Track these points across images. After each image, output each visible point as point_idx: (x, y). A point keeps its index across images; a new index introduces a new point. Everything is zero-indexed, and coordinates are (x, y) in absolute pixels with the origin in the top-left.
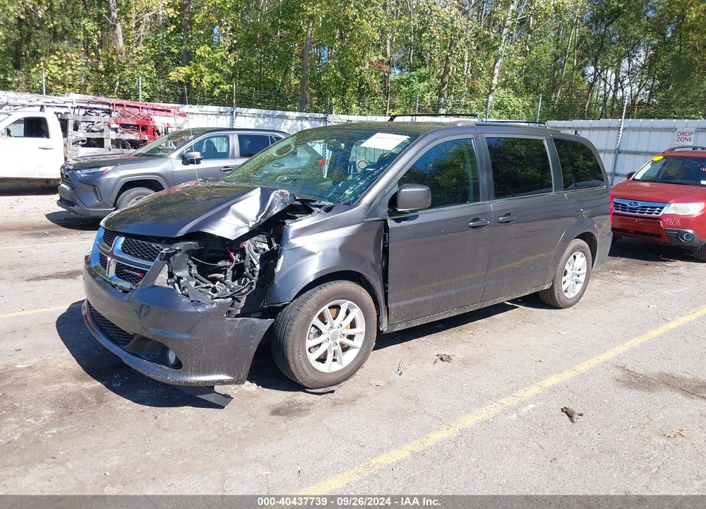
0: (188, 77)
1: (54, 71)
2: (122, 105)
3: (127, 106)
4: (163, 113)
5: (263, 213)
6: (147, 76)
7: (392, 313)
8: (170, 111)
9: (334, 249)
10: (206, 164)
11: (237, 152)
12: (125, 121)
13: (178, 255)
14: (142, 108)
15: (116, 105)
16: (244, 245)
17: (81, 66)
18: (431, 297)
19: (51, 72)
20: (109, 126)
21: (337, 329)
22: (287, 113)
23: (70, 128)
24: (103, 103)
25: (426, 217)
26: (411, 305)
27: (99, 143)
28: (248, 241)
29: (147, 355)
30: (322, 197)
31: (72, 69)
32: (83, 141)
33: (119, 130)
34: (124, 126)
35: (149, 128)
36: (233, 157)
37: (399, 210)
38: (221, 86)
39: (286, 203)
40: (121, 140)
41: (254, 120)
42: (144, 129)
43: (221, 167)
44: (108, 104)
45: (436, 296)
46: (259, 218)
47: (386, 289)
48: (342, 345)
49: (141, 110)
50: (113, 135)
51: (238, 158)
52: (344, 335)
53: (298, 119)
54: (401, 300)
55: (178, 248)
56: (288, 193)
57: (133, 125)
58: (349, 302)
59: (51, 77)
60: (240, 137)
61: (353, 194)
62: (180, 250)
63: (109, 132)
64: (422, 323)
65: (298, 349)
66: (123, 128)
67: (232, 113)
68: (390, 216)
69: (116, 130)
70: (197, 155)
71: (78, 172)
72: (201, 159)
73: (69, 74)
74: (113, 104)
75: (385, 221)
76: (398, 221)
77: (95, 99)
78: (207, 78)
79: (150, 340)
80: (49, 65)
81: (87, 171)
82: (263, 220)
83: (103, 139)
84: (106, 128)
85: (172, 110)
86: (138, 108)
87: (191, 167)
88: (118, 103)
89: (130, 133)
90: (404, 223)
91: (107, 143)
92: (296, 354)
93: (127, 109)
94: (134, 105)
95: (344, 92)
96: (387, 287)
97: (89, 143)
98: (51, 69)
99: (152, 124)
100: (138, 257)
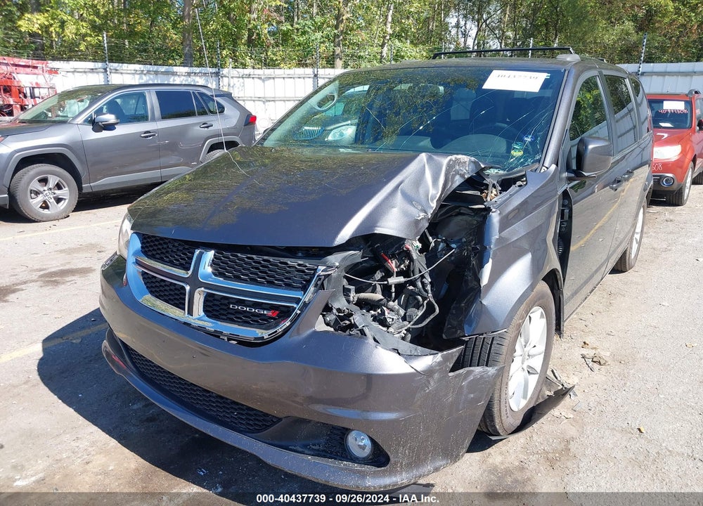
0: (45, 27)
4: (28, 70)
8: (36, 68)
10: (122, 130)
11: (157, 113)
22: (176, 69)
29: (305, 446)
35: (13, 89)
36: (154, 119)
38: (89, 39)
41: (137, 76)
42: (7, 90)
43: (141, 133)
51: (158, 120)
53: (189, 74)
55: (337, 264)
60: (158, 93)
62: (338, 267)
67: (105, 69)
70: (111, 118)
72: (117, 124)
79: (310, 421)
85: (39, 67)
87: (105, 134)
95: (235, 44)
99: (15, 84)
100: (261, 284)
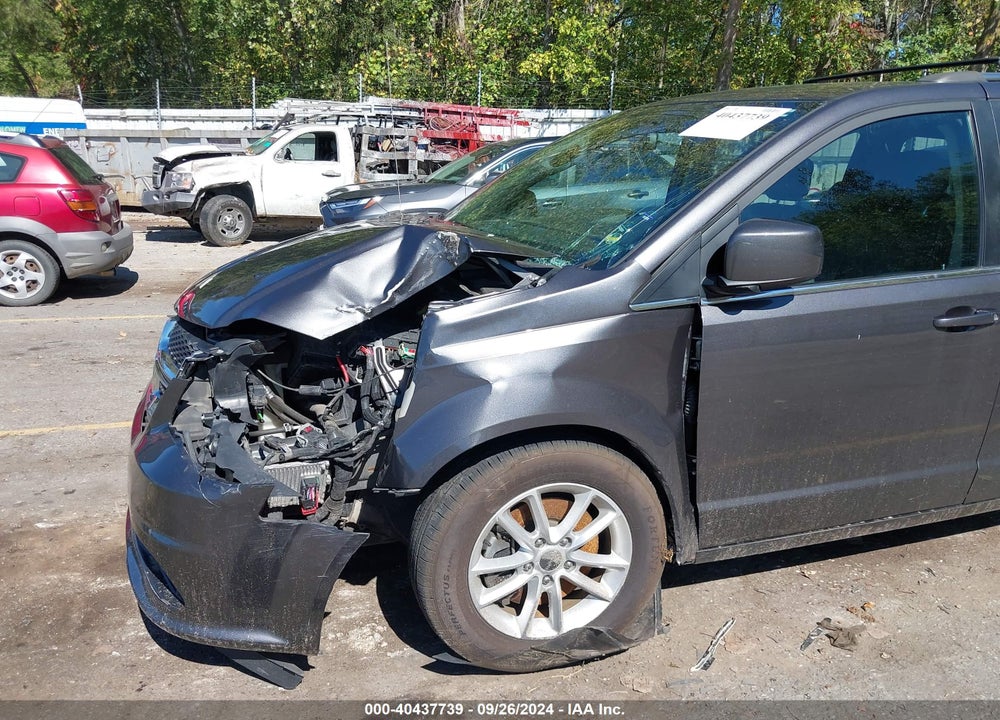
0: (546, 68)
1: (375, 72)
2: (437, 111)
3: (444, 112)
4: (495, 121)
5: (400, 283)
6: (493, 70)
7: (707, 523)
8: (504, 118)
9: (539, 374)
12: (438, 134)
13: (223, 365)
14: (465, 114)
15: (429, 111)
16: (368, 351)
17: (411, 62)
18: (818, 490)
19: (371, 73)
20: (416, 142)
21: (558, 547)
23: (364, 148)
24: (411, 109)
25: (812, 300)
26: (762, 507)
27: (404, 166)
28: (381, 340)
30: (551, 250)
31: (399, 68)
32: (385, 165)
33: (430, 147)
34: (438, 141)
35: (471, 143)
37: (730, 283)
38: (593, 80)
39: (452, 262)
40: (431, 161)
42: (465, 144)
44: (418, 110)
45: (833, 488)
46: (390, 293)
47: (690, 468)
48: (565, 583)
49: (463, 117)
50: (421, 155)
52: (574, 563)
54: (733, 496)
55: (220, 352)
56: (457, 239)
57: (449, 140)
58: (594, 492)
59: (372, 81)
61: (620, 244)
62: (226, 357)
63: (415, 151)
64: (794, 546)
65: (445, 572)
66: (435, 144)
68: (709, 297)
69: (425, 147)
71: (333, 206)
73: (394, 75)
74: (424, 110)
75: (696, 308)
76: (729, 308)
77: (401, 103)
78: (573, 67)
80: (370, 65)
81: (343, 205)
82: (399, 299)
83: (407, 160)
84: (411, 145)
85: (508, 116)
86: (459, 113)
88: (431, 108)
89: (444, 151)
90: (746, 315)
91: (413, 167)
92: (441, 582)
93: (443, 116)
94: (454, 110)
96: (695, 465)
97: (391, 168)
98: (371, 69)
99: (475, 137)
